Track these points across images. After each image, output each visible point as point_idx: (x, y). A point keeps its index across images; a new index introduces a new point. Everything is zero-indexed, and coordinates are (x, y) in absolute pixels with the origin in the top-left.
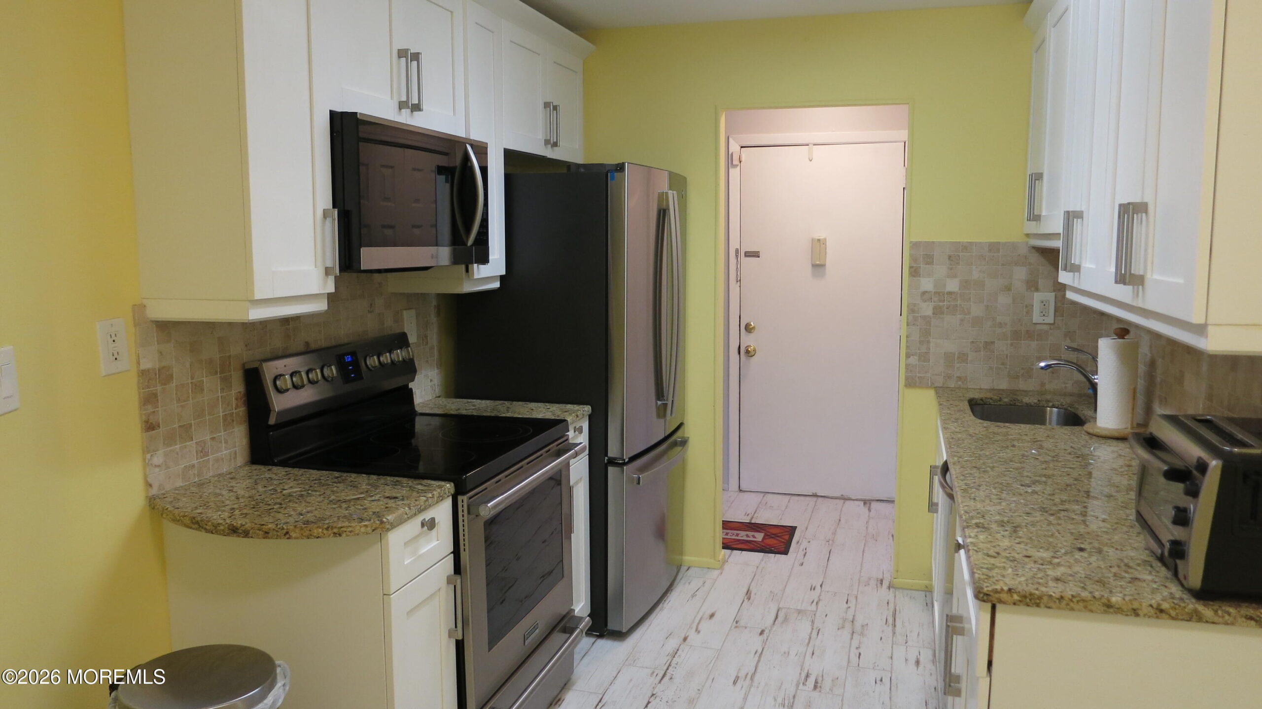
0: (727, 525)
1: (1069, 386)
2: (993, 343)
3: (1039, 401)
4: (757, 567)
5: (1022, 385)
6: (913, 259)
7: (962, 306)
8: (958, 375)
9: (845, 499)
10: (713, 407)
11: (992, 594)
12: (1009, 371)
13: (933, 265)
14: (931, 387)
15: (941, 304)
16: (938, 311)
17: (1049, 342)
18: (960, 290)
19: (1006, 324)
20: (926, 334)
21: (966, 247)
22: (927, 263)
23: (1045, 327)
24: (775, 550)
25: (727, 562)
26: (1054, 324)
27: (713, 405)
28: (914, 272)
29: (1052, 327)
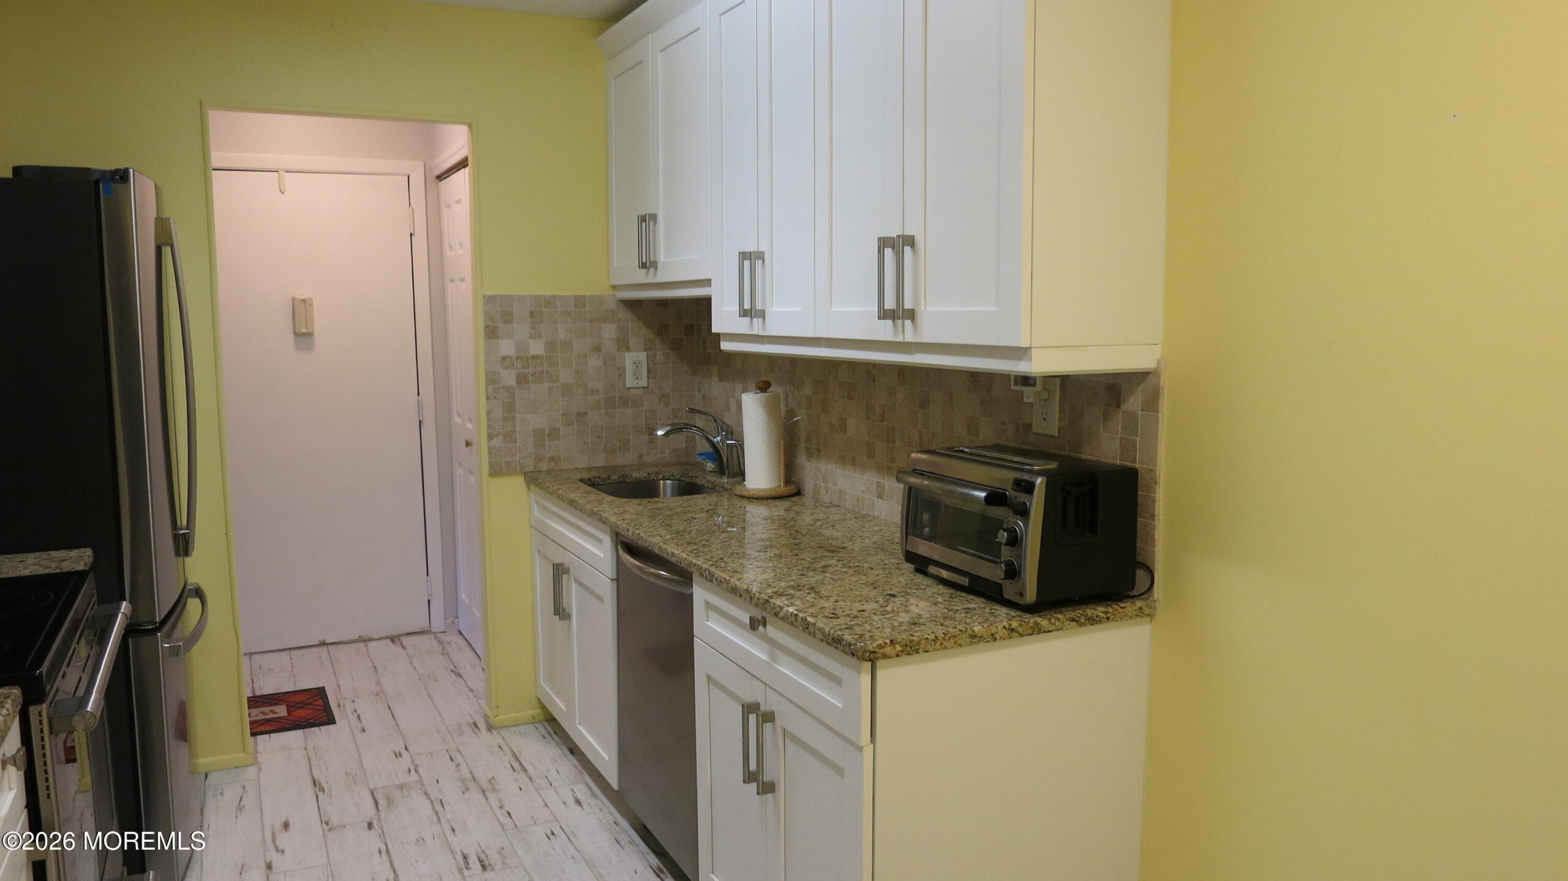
0: (255, 701)
1: (667, 455)
2: (586, 413)
3: (648, 474)
4: (305, 749)
5: (620, 460)
6: (488, 316)
7: (550, 371)
8: (551, 455)
9: (364, 640)
10: (225, 536)
11: (877, 650)
12: (605, 446)
13: (513, 323)
14: (520, 473)
15: (525, 371)
16: (522, 380)
17: (644, 408)
18: (545, 352)
19: (598, 391)
20: (510, 408)
21: (550, 301)
22: (507, 322)
23: (640, 392)
24: (317, 722)
25: (258, 752)
26: (648, 387)
27: (225, 532)
28: (491, 333)
29: (646, 391)
